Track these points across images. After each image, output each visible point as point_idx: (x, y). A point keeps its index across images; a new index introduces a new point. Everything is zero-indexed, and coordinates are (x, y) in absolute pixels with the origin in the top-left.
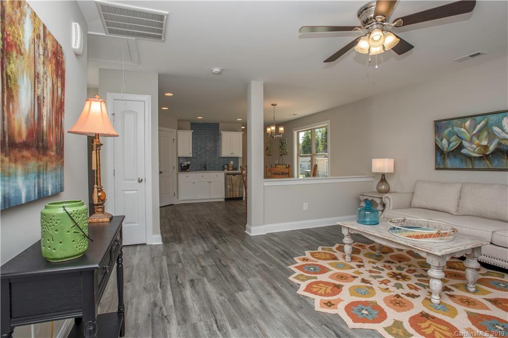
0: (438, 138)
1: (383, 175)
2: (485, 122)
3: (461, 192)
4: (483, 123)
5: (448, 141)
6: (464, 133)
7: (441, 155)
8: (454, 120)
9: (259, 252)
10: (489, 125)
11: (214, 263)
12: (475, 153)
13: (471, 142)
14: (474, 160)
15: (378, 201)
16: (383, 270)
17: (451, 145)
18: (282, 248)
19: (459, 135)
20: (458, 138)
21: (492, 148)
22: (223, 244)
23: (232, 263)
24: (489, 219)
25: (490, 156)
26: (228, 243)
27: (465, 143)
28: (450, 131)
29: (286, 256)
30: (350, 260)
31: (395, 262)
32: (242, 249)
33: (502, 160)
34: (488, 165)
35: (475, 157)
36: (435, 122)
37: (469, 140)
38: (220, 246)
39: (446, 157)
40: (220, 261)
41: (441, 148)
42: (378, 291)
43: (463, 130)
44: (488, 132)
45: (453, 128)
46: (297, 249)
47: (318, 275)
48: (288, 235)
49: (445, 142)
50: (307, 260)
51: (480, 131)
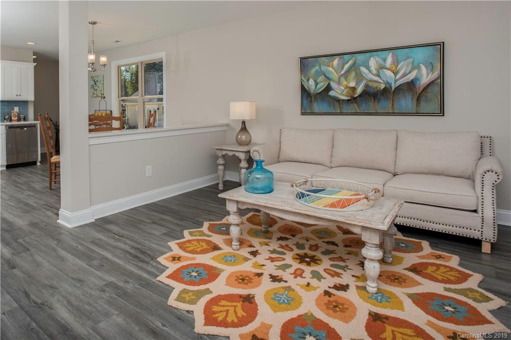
0: (304, 77)
1: (244, 123)
2: (353, 62)
3: (333, 140)
4: (351, 62)
5: (315, 81)
6: (332, 72)
7: (307, 97)
8: (321, 58)
9: (96, 259)
10: (357, 65)
11: (15, 305)
12: (343, 95)
13: (339, 83)
14: (342, 103)
15: (242, 156)
16: (284, 254)
17: (319, 86)
18: (131, 243)
19: (326, 74)
20: (325, 78)
21: (359, 90)
22: (23, 254)
23: (53, 295)
24: (355, 167)
25: (358, 98)
26: (33, 250)
27: (333, 85)
28: (317, 70)
29: (142, 256)
30: (238, 247)
31: (288, 236)
32: (62, 259)
33: (370, 103)
34: (356, 109)
35: (343, 100)
36: (302, 59)
37: (337, 81)
38: (18, 260)
39: (313, 100)
40: (27, 295)
41: (307, 89)
42: (302, 292)
43: (331, 69)
44: (356, 72)
45: (320, 67)
46: (155, 241)
47: (210, 284)
48: (130, 219)
49: (311, 82)
50: (179, 259)
51: (348, 71)
